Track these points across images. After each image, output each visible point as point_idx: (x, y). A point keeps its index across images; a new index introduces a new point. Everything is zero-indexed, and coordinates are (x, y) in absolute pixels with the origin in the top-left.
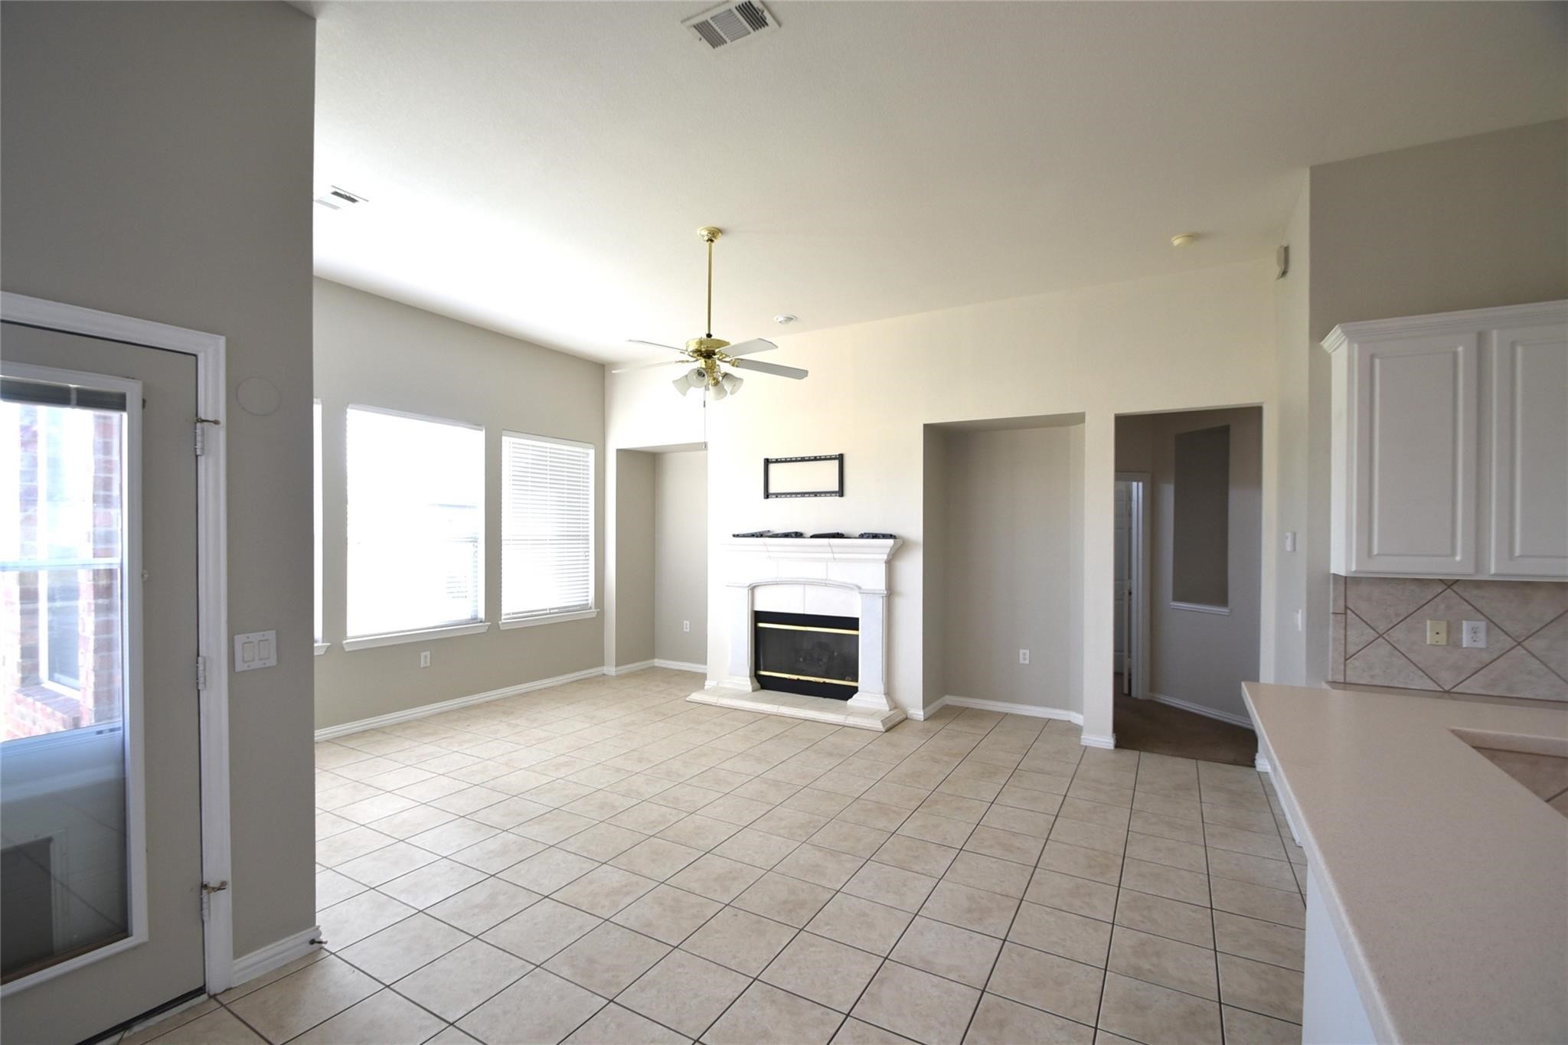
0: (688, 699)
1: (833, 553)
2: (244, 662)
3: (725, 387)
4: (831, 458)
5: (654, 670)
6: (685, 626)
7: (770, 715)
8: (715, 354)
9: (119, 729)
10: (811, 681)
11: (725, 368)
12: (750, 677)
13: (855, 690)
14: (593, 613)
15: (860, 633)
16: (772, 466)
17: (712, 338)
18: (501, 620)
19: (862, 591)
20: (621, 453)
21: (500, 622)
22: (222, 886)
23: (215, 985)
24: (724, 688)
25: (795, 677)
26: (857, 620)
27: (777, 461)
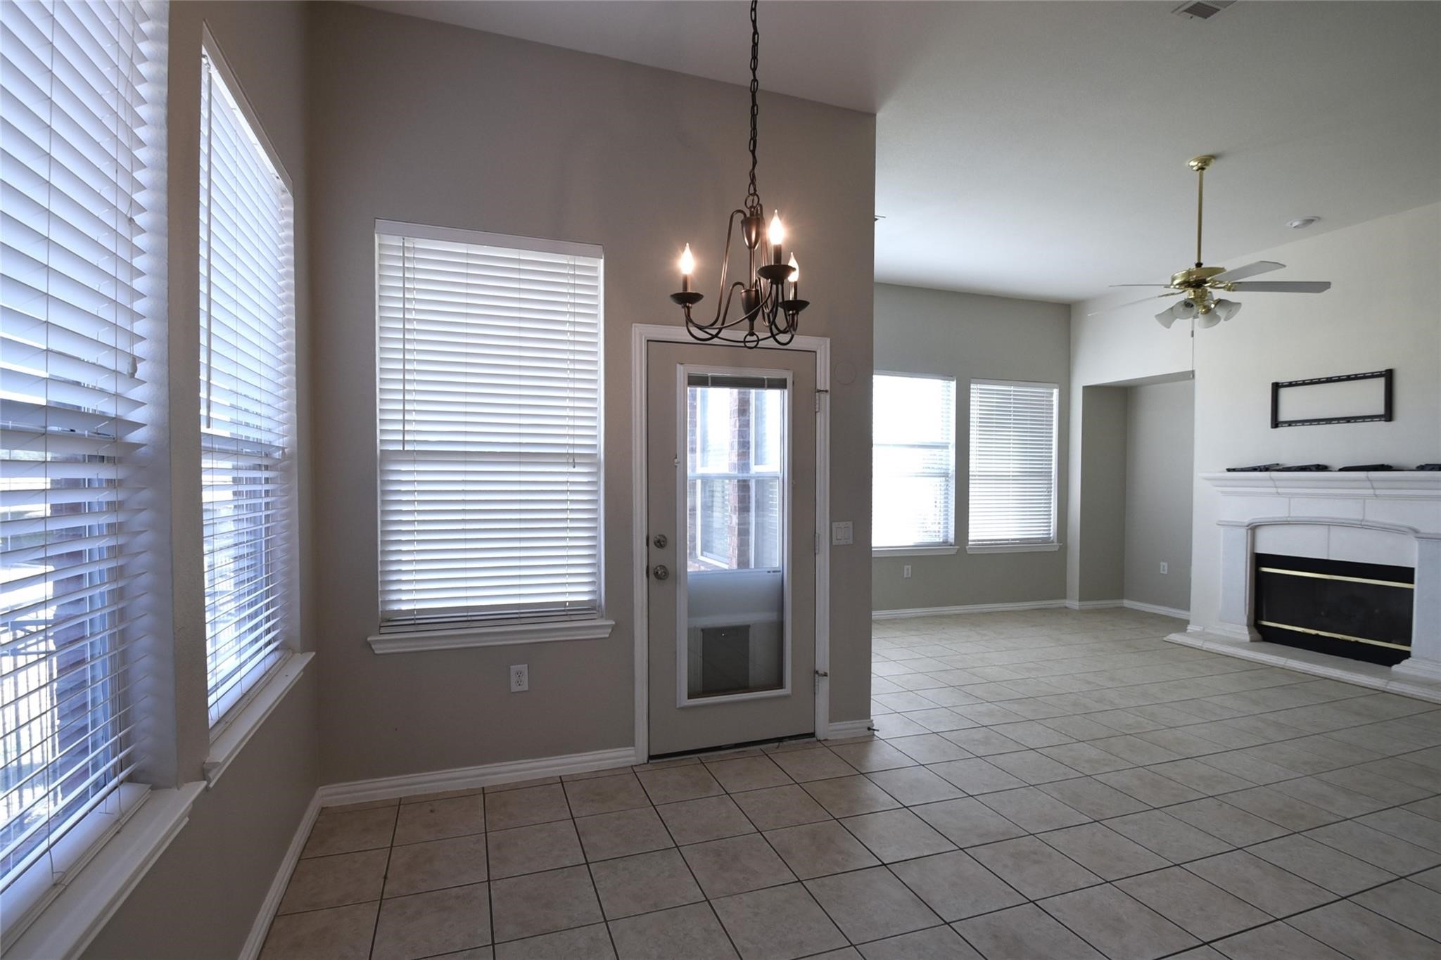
0: (1165, 639)
1: (1373, 488)
2: (837, 540)
3: (1218, 314)
4: (1373, 376)
5: (1123, 610)
6: (1162, 567)
7: (1273, 666)
8: (1206, 283)
9: (780, 571)
10: (1338, 639)
11: (1218, 294)
12: (1248, 626)
13: (1407, 655)
14: (1055, 546)
15: (1415, 586)
16: (1284, 393)
17: (1203, 266)
18: (968, 545)
19: (1419, 535)
20: (1089, 390)
21: (967, 547)
22: (825, 675)
23: (820, 734)
24: (1211, 634)
25: (1313, 632)
26: (1412, 570)
27: (1291, 384)
